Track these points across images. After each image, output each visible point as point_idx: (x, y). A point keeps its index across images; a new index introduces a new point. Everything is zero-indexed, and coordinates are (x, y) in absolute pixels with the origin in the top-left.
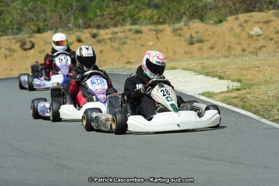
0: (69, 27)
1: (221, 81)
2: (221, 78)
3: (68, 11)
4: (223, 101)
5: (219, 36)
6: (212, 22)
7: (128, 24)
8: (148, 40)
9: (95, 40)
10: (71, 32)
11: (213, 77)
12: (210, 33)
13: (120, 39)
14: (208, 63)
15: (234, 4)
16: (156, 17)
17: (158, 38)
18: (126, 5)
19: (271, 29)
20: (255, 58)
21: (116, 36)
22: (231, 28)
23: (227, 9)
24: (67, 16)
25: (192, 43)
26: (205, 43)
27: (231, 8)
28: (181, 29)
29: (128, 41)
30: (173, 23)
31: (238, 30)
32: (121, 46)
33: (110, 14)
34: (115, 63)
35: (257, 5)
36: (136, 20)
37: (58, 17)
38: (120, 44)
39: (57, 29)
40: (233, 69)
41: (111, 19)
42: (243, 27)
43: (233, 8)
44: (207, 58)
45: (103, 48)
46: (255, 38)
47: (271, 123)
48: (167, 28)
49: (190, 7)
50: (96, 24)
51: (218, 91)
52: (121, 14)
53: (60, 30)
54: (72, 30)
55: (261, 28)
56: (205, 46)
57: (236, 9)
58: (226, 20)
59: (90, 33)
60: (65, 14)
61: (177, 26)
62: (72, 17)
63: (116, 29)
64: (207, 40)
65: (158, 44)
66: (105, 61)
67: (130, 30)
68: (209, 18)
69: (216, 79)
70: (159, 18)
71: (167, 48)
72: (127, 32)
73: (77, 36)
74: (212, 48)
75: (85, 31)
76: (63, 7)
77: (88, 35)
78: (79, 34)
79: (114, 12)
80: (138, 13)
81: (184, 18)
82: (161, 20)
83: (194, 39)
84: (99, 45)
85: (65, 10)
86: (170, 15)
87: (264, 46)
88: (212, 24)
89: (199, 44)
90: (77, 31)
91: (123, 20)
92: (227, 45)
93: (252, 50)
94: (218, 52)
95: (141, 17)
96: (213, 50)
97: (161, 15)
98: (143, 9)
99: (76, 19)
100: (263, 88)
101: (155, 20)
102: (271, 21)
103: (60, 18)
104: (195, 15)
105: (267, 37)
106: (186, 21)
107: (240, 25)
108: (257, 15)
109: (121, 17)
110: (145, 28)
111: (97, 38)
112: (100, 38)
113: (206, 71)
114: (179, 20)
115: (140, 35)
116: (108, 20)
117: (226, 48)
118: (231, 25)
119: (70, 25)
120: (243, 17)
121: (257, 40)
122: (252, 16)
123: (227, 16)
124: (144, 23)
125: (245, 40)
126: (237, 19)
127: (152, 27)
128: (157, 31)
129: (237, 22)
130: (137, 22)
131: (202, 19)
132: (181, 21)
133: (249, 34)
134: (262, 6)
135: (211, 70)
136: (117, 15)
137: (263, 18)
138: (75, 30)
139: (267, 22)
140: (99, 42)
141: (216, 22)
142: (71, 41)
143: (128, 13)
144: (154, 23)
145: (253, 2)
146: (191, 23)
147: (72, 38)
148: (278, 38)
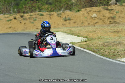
0: (10, 12)
1: (79, 38)
2: (78, 36)
3: (10, 5)
4: (79, 46)
5: (78, 17)
7: (37, 11)
8: (46, 19)
9: (22, 18)
10: (11, 15)
11: (75, 35)
12: (74, 16)
13: (34, 18)
14: (73, 29)
15: (85, 3)
16: (50, 8)
17: (51, 18)
18: (37, 3)
19: (101, 15)
20: (94, 27)
21: (32, 17)
22: (83, 14)
23: (82, 6)
24: (10, 7)
25: (66, 21)
26: (72, 20)
27: (83, 5)
28: (61, 14)
29: (37, 19)
30: (57, 11)
31: (86, 15)
32: (34, 21)
33: (29, 7)
34: (31, 29)
35: (95, 4)
36: (41, 10)
38: (34, 20)
39: (5, 13)
40: (84, 32)
41: (29, 9)
42: (89, 14)
43: (84, 5)
44: (72, 27)
45: (26, 22)
46: (94, 18)
47: (100, 56)
48: (55, 14)
49: (65, 4)
50: (23, 11)
51: (77, 42)
52: (34, 7)
53: (6, 13)
54: (12, 14)
55: (96, 14)
56: (72, 22)
57: (85, 6)
59: (20, 15)
60: (9, 6)
61: (59, 12)
62: (12, 8)
63: (32, 14)
64: (73, 19)
65: (51, 20)
66: (26, 28)
67: (38, 14)
68: (73, 9)
69: (76, 36)
70: (51, 9)
71: (55, 22)
72: (37, 15)
73: (14, 17)
74: (75, 23)
75: (18, 14)
76: (8, 3)
77: (19, 16)
78: (15, 15)
79: (31, 6)
80: (42, 7)
81: (62, 9)
82: (52, 10)
83: (67, 19)
84: (24, 21)
85: (9, 4)
86: (56, 8)
87: (98, 22)
88: (75, 12)
89: (69, 21)
90: (14, 14)
91: (35, 9)
92: (82, 21)
93: (92, 24)
94: (77, 24)
96: (75, 24)
98: (44, 5)
99: (13, 9)
100: (97, 41)
101: (49, 10)
102: (101, 11)
103: (6, 8)
104: (67, 8)
105: (99, 18)
106: (63, 10)
107: (87, 13)
108: (95, 9)
109: (34, 8)
110: (45, 13)
111: (23, 18)
112: (24, 17)
113: (72, 33)
114: (60, 10)
115: (43, 16)
116: (28, 9)
117: (81, 23)
119: (11, 12)
120: (88, 9)
123: (82, 9)
124: (44, 11)
125: (89, 19)
126: (86, 10)
127: (48, 13)
128: (50, 15)
129: (86, 11)
130: (41, 11)
131: (70, 10)
132: (61, 11)
133: (91, 16)
134: (97, 4)
135: (74, 32)
136: (33, 7)
137: (98, 10)
139: (99, 11)
140: (24, 19)
141: (76, 11)
142: (11, 19)
143: (37, 6)
144: (49, 11)
145: (93, 3)
146: (65, 11)
147: (12, 17)
148: (104, 18)
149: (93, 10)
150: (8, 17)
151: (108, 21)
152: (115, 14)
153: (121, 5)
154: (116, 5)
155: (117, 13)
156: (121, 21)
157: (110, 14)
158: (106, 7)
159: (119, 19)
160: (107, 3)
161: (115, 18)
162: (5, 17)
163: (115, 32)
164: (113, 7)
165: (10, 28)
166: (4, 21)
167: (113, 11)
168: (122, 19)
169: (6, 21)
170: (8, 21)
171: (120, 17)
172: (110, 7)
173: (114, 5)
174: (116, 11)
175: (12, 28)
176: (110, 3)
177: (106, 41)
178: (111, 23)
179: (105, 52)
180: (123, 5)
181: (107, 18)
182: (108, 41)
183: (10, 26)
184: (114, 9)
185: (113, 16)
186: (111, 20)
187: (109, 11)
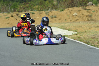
0: (8, 11)
2: (69, 30)
4: (72, 38)
5: (62, 15)
6: (60, 10)
7: (30, 11)
8: (37, 16)
9: (18, 16)
10: (9, 13)
11: (66, 30)
12: (59, 14)
14: (62, 25)
15: (67, 4)
17: (40, 16)
18: (29, 4)
19: (81, 13)
22: (67, 13)
23: (65, 6)
24: (8, 7)
25: (52, 18)
26: (57, 18)
28: (48, 13)
30: (46, 11)
31: (69, 13)
33: (23, 7)
35: (75, 5)
36: (32, 9)
37: (4, 8)
39: (4, 12)
40: (73, 27)
41: (23, 9)
42: (71, 12)
46: (75, 16)
47: (91, 46)
48: (44, 12)
49: (52, 5)
50: (18, 10)
55: (77, 13)
56: (57, 19)
57: (68, 6)
58: (64, 10)
59: (16, 14)
60: (7, 7)
61: (47, 11)
62: (10, 8)
64: (58, 17)
67: (30, 13)
68: (58, 9)
69: (67, 30)
70: (41, 9)
73: (11, 15)
74: (59, 20)
75: (14, 13)
77: (15, 14)
78: (12, 14)
79: (25, 6)
80: (33, 7)
81: (50, 9)
82: (41, 10)
83: (53, 16)
84: (19, 18)
85: (7, 5)
86: (45, 8)
87: (78, 19)
88: (60, 11)
89: (55, 18)
90: (11, 13)
91: (28, 9)
92: (65, 19)
93: (74, 21)
95: (34, 8)
97: (42, 8)
98: (35, 6)
101: (39, 9)
102: (81, 10)
103: (5, 8)
104: (53, 8)
105: (79, 16)
107: (70, 12)
108: (75, 8)
109: (27, 8)
110: (36, 12)
111: (19, 16)
115: (34, 15)
116: (22, 9)
117: (65, 20)
118: (66, 12)
119: (9, 11)
120: (71, 9)
121: (76, 17)
122: (74, 9)
124: (35, 10)
125: (71, 17)
126: (68, 9)
127: (38, 12)
128: (40, 13)
129: (68, 11)
131: (56, 10)
133: (73, 15)
135: (64, 27)
137: (78, 9)
138: (10, 12)
139: (79, 11)
142: (9, 16)
143: (30, 7)
144: (39, 11)
145: (74, 4)
146: (52, 11)
147: (9, 15)
148: (83, 16)
149: (74, 10)
150: (6, 15)
151: (86, 18)
152: (92, 13)
153: (97, 6)
154: (92, 6)
155: (93, 12)
156: (97, 19)
157: (88, 13)
158: (85, 7)
159: (95, 17)
160: (85, 4)
161: (92, 16)
162: (4, 15)
163: (97, 27)
164: (90, 7)
165: (8, 23)
166: (3, 18)
167: (90, 10)
168: (97, 17)
169: (5, 18)
170: (7, 18)
171: (95, 15)
172: (88, 8)
173: (91, 6)
174: (92, 11)
175: (9, 24)
176: (88, 4)
177: (93, 34)
178: (88, 20)
179: (95, 43)
180: (98, 6)
181: (85, 16)
182: (95, 34)
183: (8, 22)
184: (91, 9)
185: (90, 15)
186: (89, 17)
187: (86, 11)
